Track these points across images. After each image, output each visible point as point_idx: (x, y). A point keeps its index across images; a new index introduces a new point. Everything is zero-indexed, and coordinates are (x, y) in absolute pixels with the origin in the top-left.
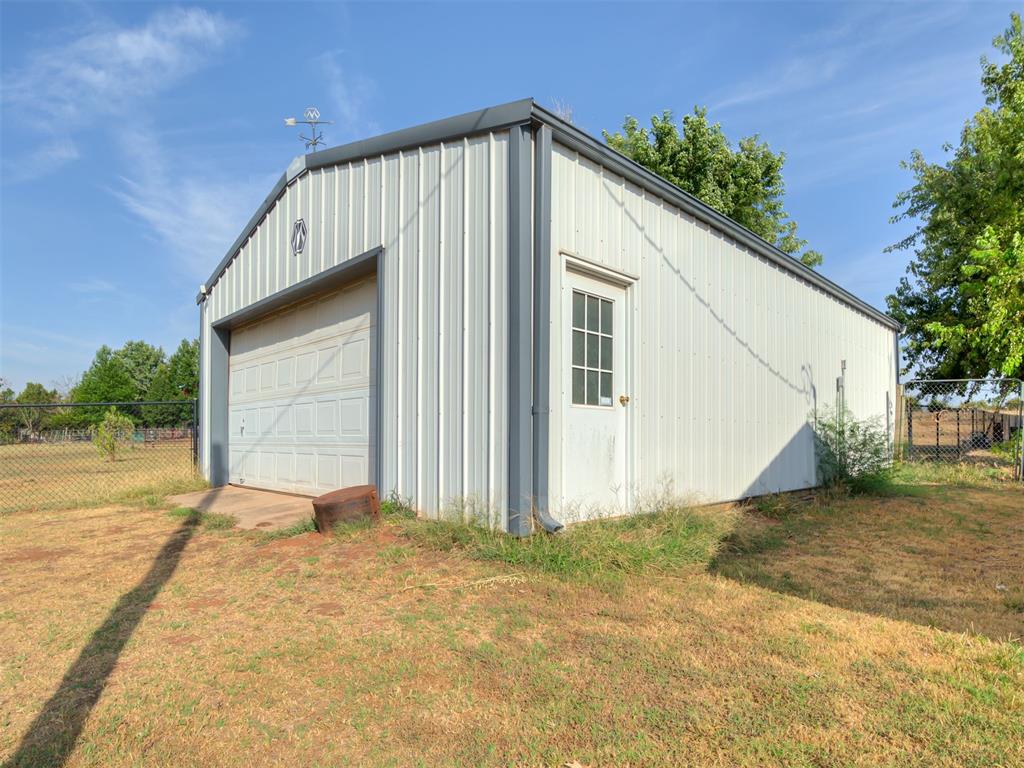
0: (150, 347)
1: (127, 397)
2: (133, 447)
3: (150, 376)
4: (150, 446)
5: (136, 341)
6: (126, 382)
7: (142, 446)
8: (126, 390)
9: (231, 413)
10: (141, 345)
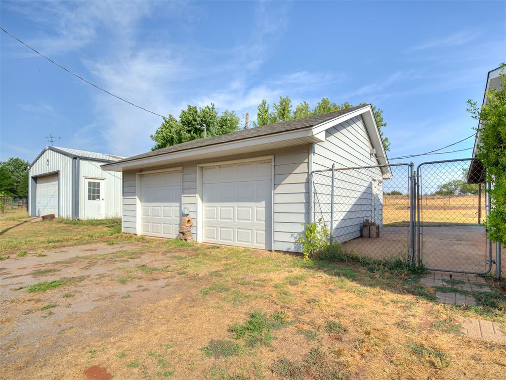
0: (22, 161)
1: (11, 185)
2: (12, 208)
3: (22, 174)
4: (20, 207)
5: (15, 158)
6: (10, 178)
7: (17, 207)
8: (10, 181)
9: (37, 199)
10: (17, 160)
